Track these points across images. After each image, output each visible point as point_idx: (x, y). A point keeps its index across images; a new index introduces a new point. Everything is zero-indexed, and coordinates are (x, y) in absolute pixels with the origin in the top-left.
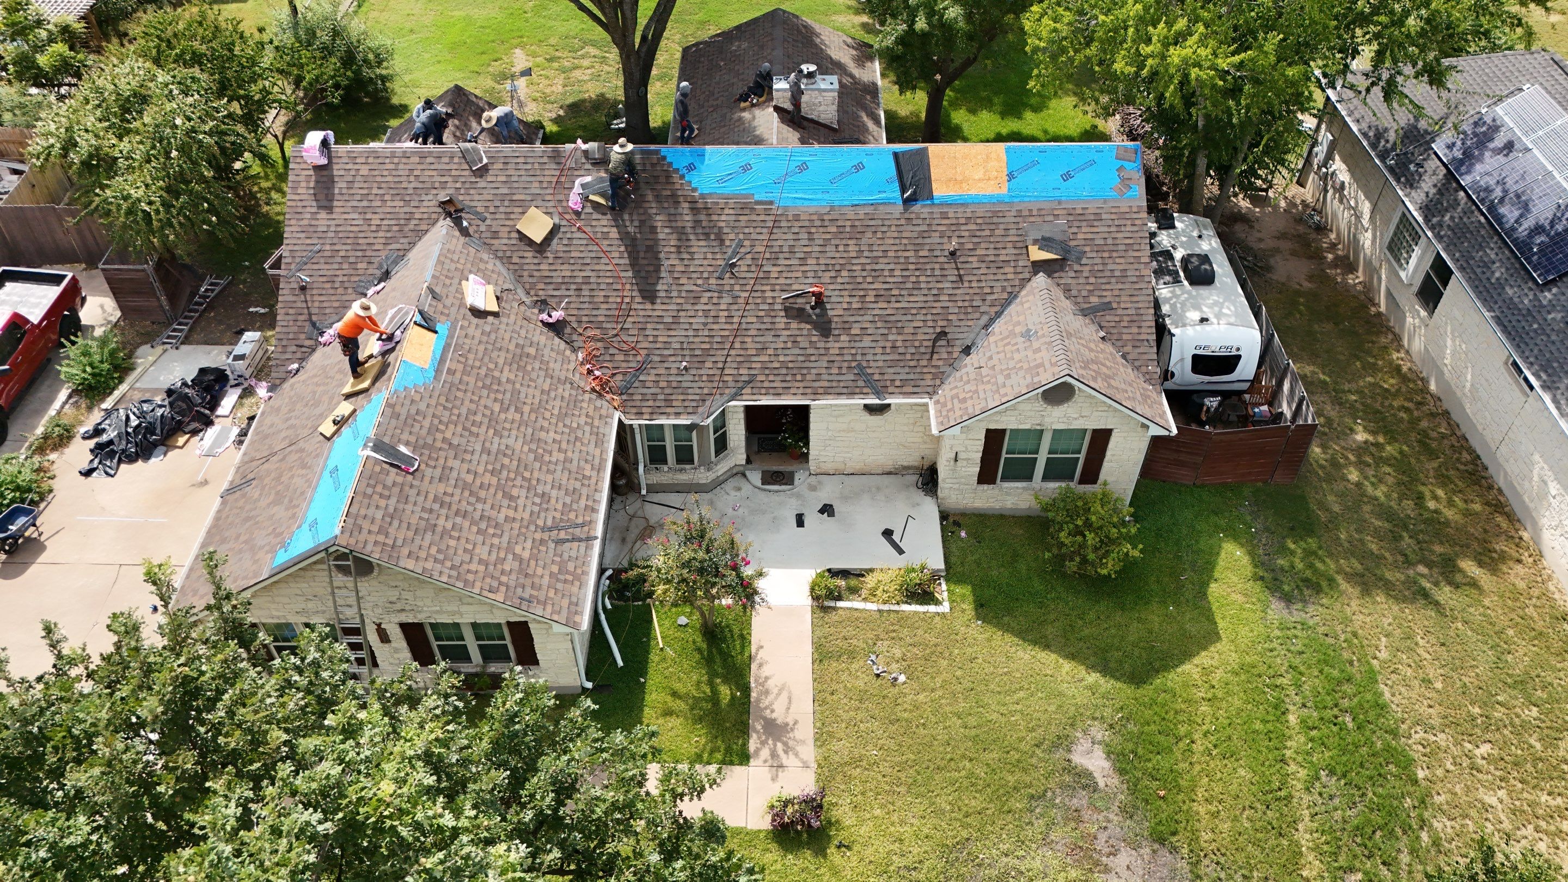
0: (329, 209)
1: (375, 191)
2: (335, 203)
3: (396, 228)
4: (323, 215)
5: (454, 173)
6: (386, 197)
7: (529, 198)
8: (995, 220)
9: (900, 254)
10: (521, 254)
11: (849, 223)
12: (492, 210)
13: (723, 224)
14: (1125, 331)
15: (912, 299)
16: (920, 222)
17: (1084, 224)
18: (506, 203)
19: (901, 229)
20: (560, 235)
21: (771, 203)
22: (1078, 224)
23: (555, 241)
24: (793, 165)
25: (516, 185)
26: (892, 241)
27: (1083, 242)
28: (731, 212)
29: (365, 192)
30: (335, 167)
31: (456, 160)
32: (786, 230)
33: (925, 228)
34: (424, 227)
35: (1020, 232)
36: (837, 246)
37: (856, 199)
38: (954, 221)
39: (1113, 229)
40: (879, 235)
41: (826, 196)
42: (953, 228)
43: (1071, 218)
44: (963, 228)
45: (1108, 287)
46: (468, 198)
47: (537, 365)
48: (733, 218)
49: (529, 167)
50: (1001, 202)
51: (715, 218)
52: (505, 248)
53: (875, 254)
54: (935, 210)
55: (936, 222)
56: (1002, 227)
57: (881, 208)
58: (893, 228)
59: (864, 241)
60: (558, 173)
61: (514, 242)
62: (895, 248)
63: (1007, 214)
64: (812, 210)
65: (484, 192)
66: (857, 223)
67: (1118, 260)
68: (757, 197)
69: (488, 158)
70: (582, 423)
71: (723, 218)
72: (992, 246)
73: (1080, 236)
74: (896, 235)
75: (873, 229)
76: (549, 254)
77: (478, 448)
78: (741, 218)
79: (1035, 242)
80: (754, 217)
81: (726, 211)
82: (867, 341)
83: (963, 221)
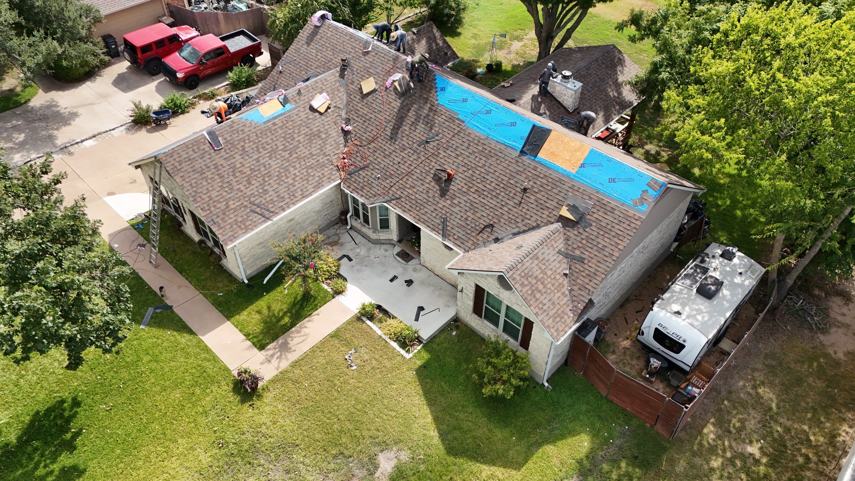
0: (308, 44)
1: (327, 45)
2: (312, 44)
3: (323, 63)
4: (305, 46)
5: (357, 50)
6: (329, 49)
7: (374, 73)
8: (558, 184)
9: (501, 176)
10: (355, 95)
11: (489, 149)
12: (358, 71)
13: (437, 121)
14: (581, 278)
15: (491, 201)
16: (521, 165)
17: (602, 210)
18: (365, 71)
19: (510, 164)
20: (374, 95)
21: (463, 122)
22: (598, 208)
23: (371, 96)
24: (486, 109)
25: (373, 65)
26: (501, 168)
27: (594, 219)
28: (445, 118)
29: (323, 43)
30: (322, 29)
31: (361, 44)
32: (460, 138)
33: (521, 169)
34: (332, 67)
35: (566, 197)
36: (476, 157)
37: (502, 139)
38: (537, 174)
39: (616, 221)
40: (498, 162)
41: (488, 131)
42: (535, 177)
43: (598, 203)
44: (540, 179)
45: (590, 250)
46: (354, 62)
47: (320, 142)
48: (443, 121)
49: (383, 59)
50: (568, 177)
51: (436, 117)
52: (352, 90)
53: (490, 170)
54: (533, 164)
55: (529, 169)
56: (559, 189)
57: (509, 149)
58: (507, 162)
59: (489, 161)
60: (391, 67)
61: (357, 89)
62: (501, 172)
63: (567, 184)
64: (478, 134)
65: (361, 62)
66: (493, 151)
67: (606, 239)
68: (459, 117)
69: (372, 48)
70: (317, 175)
71: (439, 119)
72: (547, 196)
73: (595, 215)
74: (506, 166)
75: (498, 158)
76: (365, 101)
77: (255, 157)
78: (447, 123)
79: (568, 205)
80: (452, 125)
81: (443, 117)
82: (457, 209)
83: (542, 176)
